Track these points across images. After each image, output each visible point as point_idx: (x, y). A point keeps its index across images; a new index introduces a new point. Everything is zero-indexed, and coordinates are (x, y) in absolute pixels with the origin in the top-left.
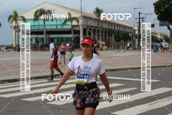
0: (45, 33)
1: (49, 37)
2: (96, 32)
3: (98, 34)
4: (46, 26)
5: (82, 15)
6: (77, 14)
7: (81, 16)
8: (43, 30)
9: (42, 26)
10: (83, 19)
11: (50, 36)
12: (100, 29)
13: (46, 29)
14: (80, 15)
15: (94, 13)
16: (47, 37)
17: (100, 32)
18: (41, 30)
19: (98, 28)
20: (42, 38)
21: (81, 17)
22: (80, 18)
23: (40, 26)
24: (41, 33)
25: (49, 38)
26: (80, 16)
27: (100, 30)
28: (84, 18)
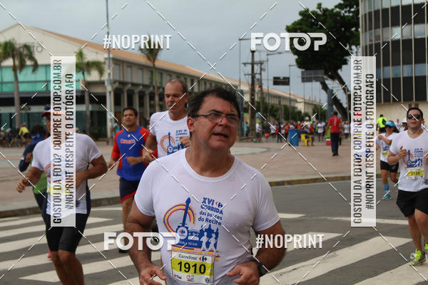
0: (17, 101)
1: (29, 112)
2: (147, 99)
3: (152, 102)
4: (20, 85)
5: (111, 56)
6: (97, 53)
7: (109, 58)
8: (13, 94)
9: (10, 85)
10: (112, 66)
11: (29, 109)
12: (156, 90)
13: (19, 93)
14: (106, 56)
15: (140, 52)
16: (24, 112)
17: (157, 98)
18: (6, 93)
19: (152, 88)
20: (11, 115)
21: (107, 62)
22: (104, 63)
23: (4, 85)
24: (8, 101)
25: (28, 114)
26: (106, 59)
27: (156, 93)
28: (116, 64)
